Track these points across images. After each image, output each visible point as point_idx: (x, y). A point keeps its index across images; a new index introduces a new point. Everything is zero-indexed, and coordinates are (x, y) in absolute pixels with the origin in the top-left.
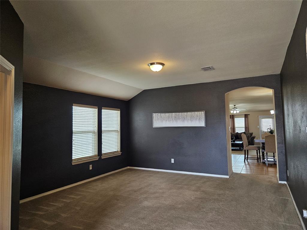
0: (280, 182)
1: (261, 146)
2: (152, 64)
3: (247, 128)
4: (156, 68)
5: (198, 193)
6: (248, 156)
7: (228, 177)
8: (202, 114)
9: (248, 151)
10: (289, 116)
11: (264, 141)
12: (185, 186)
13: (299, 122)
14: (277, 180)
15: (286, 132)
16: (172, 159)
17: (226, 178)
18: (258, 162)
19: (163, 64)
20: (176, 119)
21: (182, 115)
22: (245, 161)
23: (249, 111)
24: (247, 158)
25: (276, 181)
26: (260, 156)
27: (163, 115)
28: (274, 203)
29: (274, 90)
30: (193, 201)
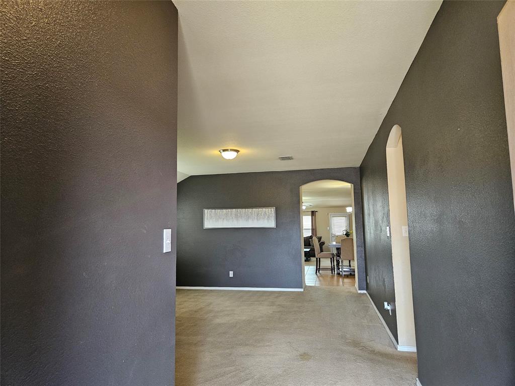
0: (359, 292)
1: (335, 252)
2: (224, 150)
3: (314, 230)
4: (230, 156)
5: (275, 307)
6: (319, 267)
7: (302, 290)
8: (271, 211)
9: (320, 259)
10: (370, 216)
11: (339, 245)
12: (256, 302)
13: (381, 222)
14: (357, 290)
15: (366, 233)
16: (230, 272)
17: (301, 292)
18: (332, 273)
19: (237, 151)
20: (237, 217)
21: (245, 212)
22: (316, 273)
23: (317, 206)
24: (319, 268)
25: (354, 291)
26: (334, 266)
27: (218, 211)
28: (356, 310)
29: (353, 185)
30: (272, 314)
